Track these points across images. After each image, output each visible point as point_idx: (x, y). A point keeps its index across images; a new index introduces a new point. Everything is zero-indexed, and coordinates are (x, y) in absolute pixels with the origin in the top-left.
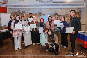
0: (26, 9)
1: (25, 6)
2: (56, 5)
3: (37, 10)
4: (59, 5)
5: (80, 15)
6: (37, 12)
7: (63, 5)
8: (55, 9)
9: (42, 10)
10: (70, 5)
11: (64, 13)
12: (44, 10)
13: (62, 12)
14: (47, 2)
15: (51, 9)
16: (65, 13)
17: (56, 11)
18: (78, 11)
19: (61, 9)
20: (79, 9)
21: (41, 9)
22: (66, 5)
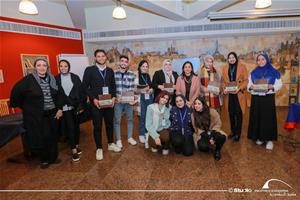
0: (132, 41)
1: (131, 32)
2: (220, 27)
3: (164, 44)
4: (228, 27)
5: (297, 55)
6: (163, 48)
7: (242, 26)
8: (215, 40)
9: (177, 42)
10: (263, 25)
11: (246, 48)
12: (183, 43)
13: (238, 47)
14: (192, 19)
15: (204, 39)
16: (249, 49)
17: (220, 42)
18: (290, 43)
19: (236, 37)
20: (292, 35)
21: (174, 40)
22: (250, 26)
